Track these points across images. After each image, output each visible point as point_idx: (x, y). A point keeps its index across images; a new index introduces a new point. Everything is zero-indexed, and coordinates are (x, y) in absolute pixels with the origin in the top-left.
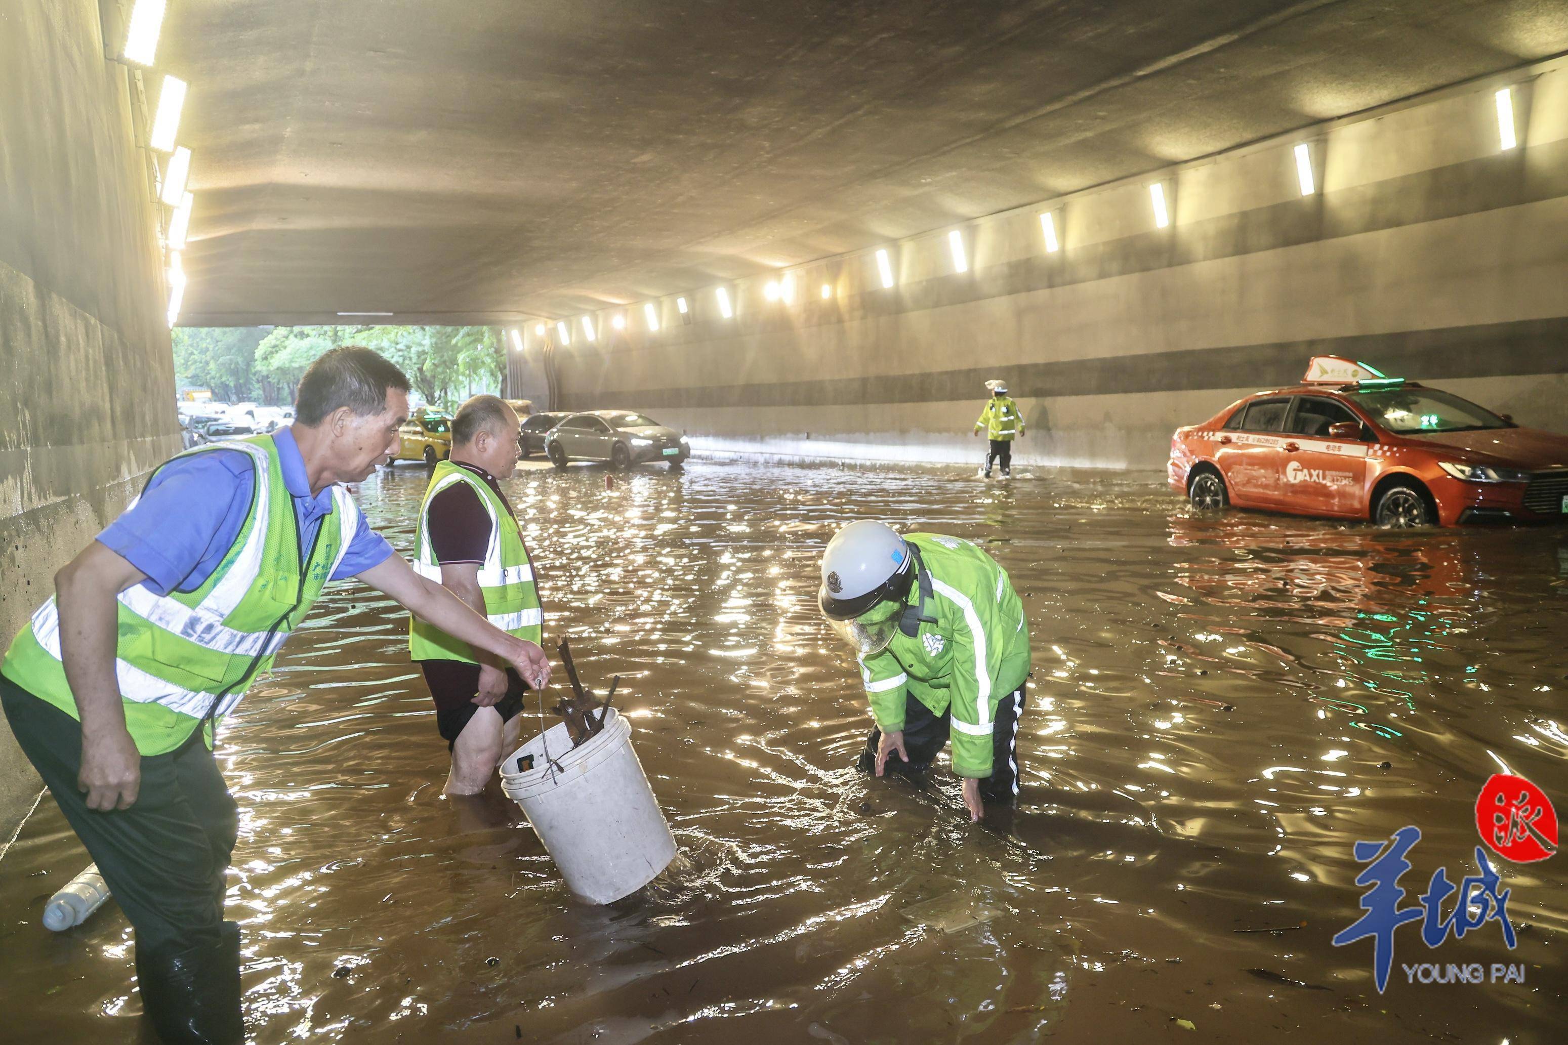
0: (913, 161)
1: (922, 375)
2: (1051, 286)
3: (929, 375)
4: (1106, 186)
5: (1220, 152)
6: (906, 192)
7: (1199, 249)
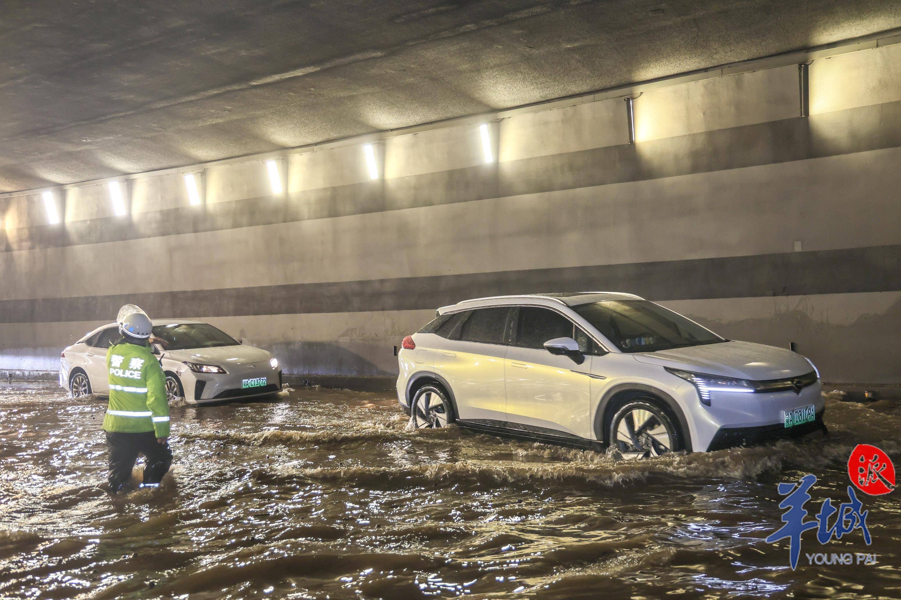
0: (72, 124)
1: (87, 298)
2: (196, 231)
3: (94, 298)
4: (237, 159)
5: (316, 144)
6: (69, 148)
7: (305, 211)
